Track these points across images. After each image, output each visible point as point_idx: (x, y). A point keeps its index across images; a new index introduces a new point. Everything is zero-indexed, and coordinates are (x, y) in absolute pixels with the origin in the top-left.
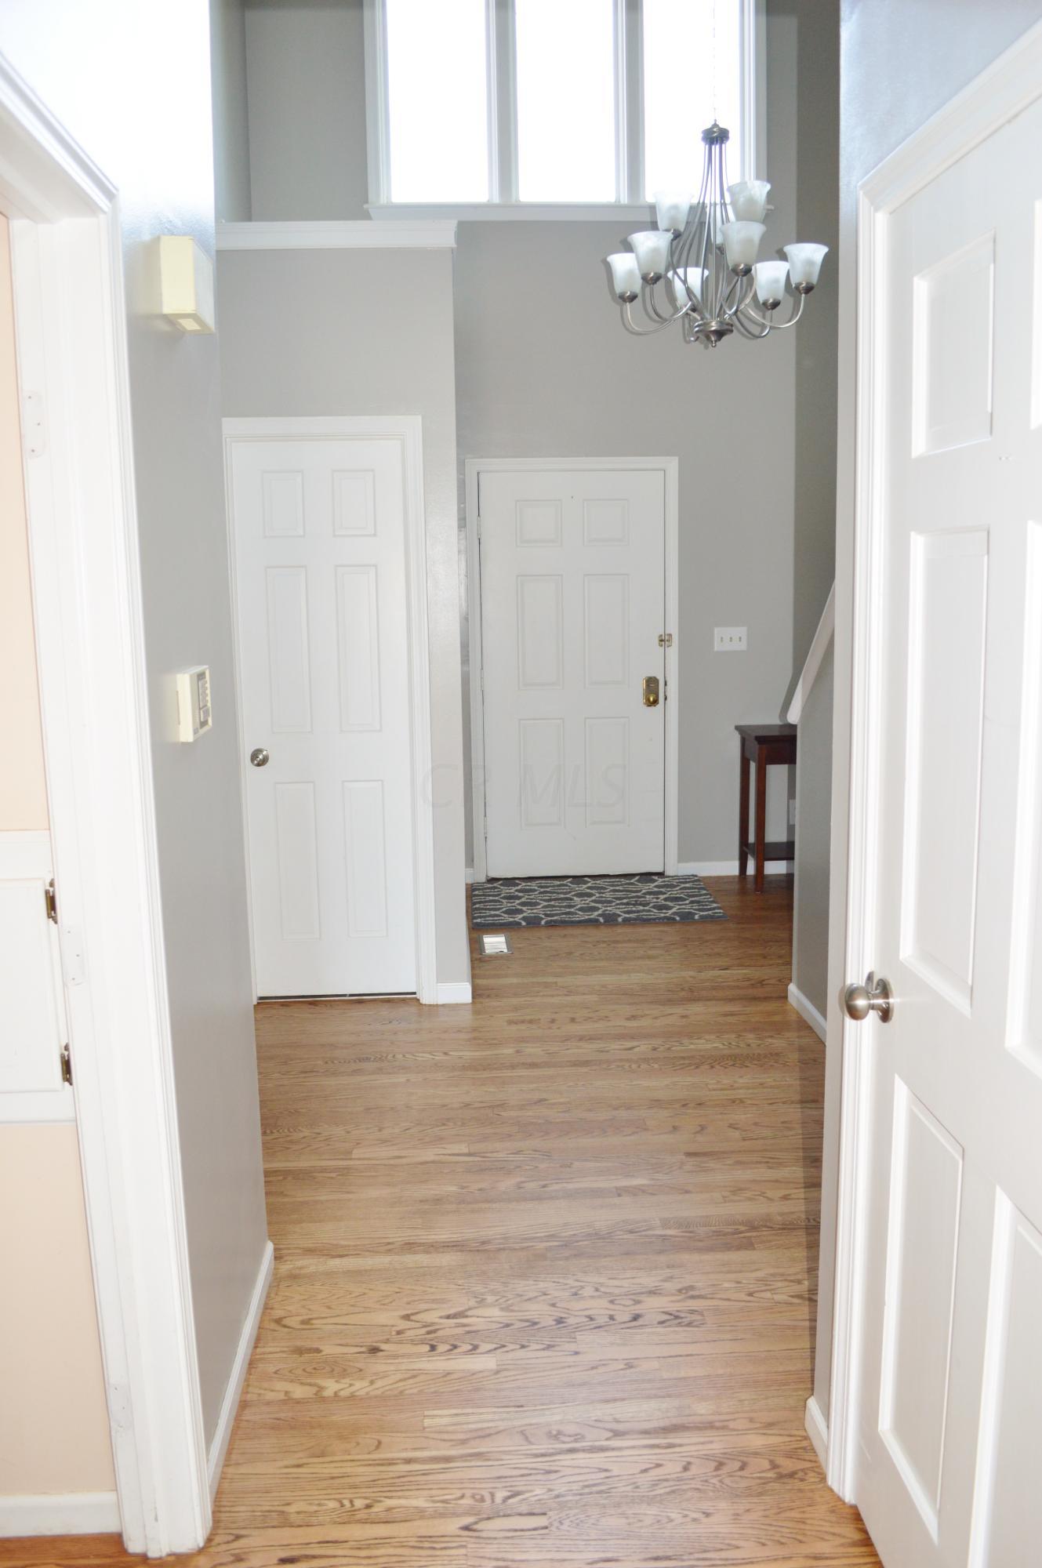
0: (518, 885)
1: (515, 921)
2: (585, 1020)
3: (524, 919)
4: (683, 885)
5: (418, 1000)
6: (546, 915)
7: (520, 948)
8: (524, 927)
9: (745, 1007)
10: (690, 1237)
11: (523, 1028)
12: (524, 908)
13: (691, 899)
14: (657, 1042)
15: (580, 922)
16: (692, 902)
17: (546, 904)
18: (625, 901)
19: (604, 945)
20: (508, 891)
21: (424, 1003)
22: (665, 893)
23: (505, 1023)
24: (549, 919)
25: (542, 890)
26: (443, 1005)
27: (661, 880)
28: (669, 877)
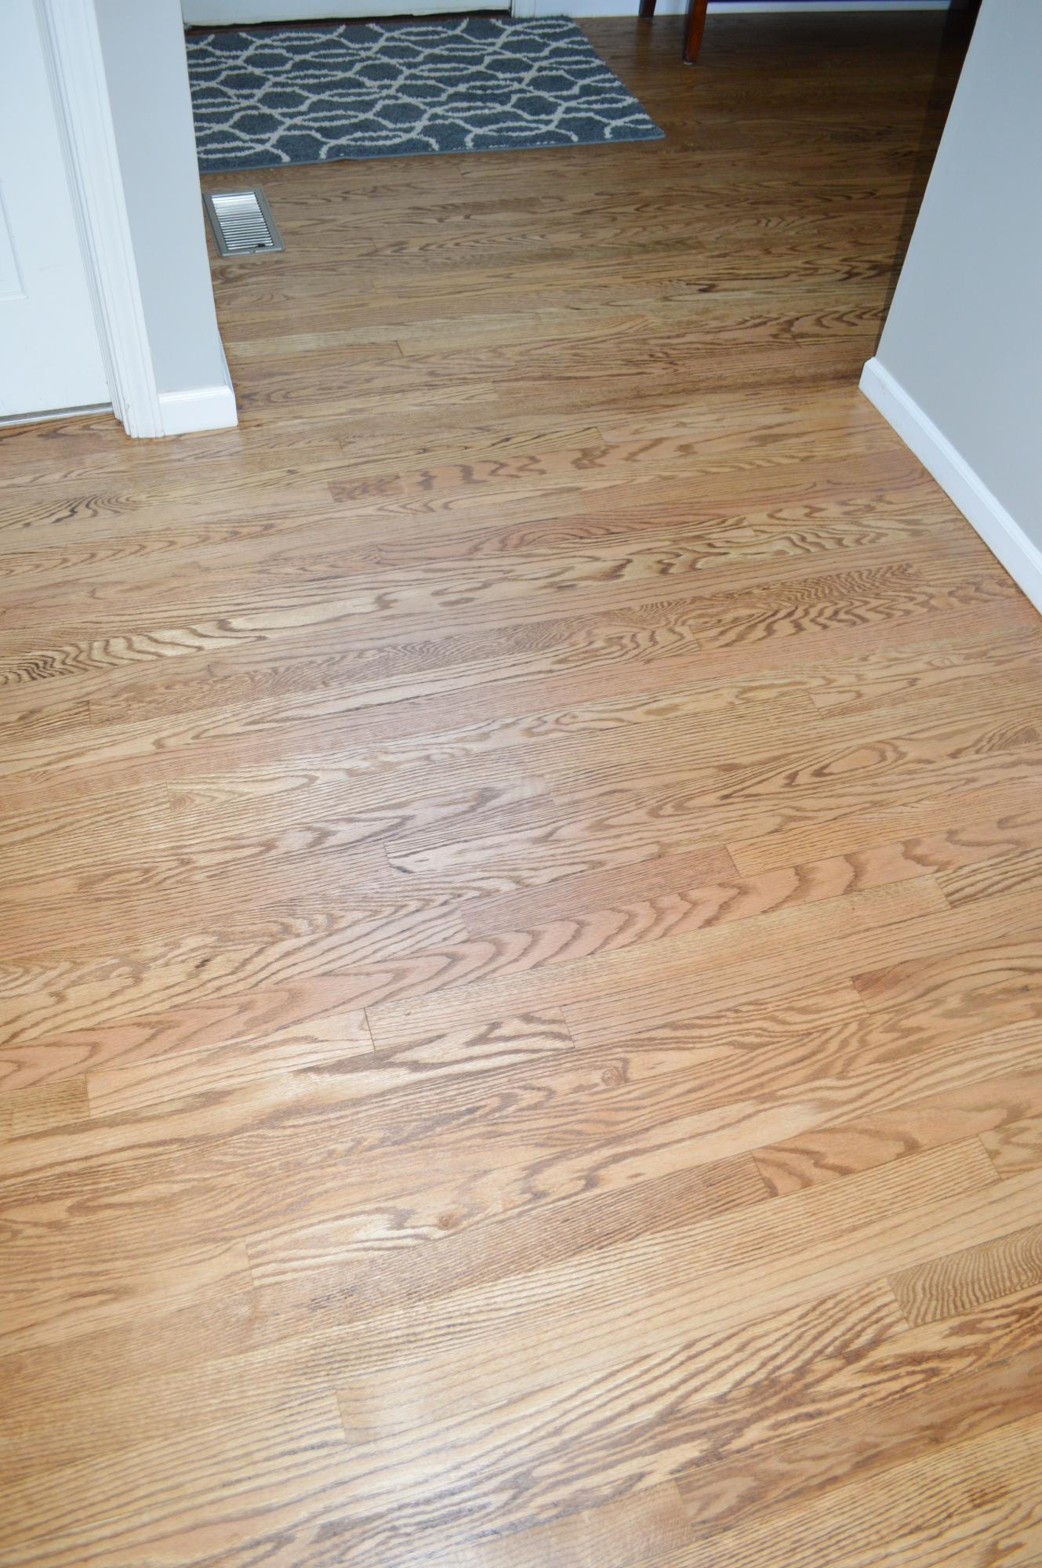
0: (245, 45)
1: (267, 152)
2: (493, 473)
3: (282, 143)
4: (554, 45)
5: (120, 423)
6: (328, 133)
7: (294, 233)
8: (287, 166)
9: (791, 411)
10: (978, 1351)
11: (370, 510)
12: (276, 113)
13: (581, 82)
14: (662, 541)
15: (394, 149)
16: (586, 91)
17: (314, 98)
18: (462, 88)
19: (459, 218)
20: (231, 62)
21: (134, 436)
22: (528, 68)
23: (329, 497)
24: (333, 143)
25: (298, 58)
26: (178, 439)
27: (510, 29)
28: (521, 21)
